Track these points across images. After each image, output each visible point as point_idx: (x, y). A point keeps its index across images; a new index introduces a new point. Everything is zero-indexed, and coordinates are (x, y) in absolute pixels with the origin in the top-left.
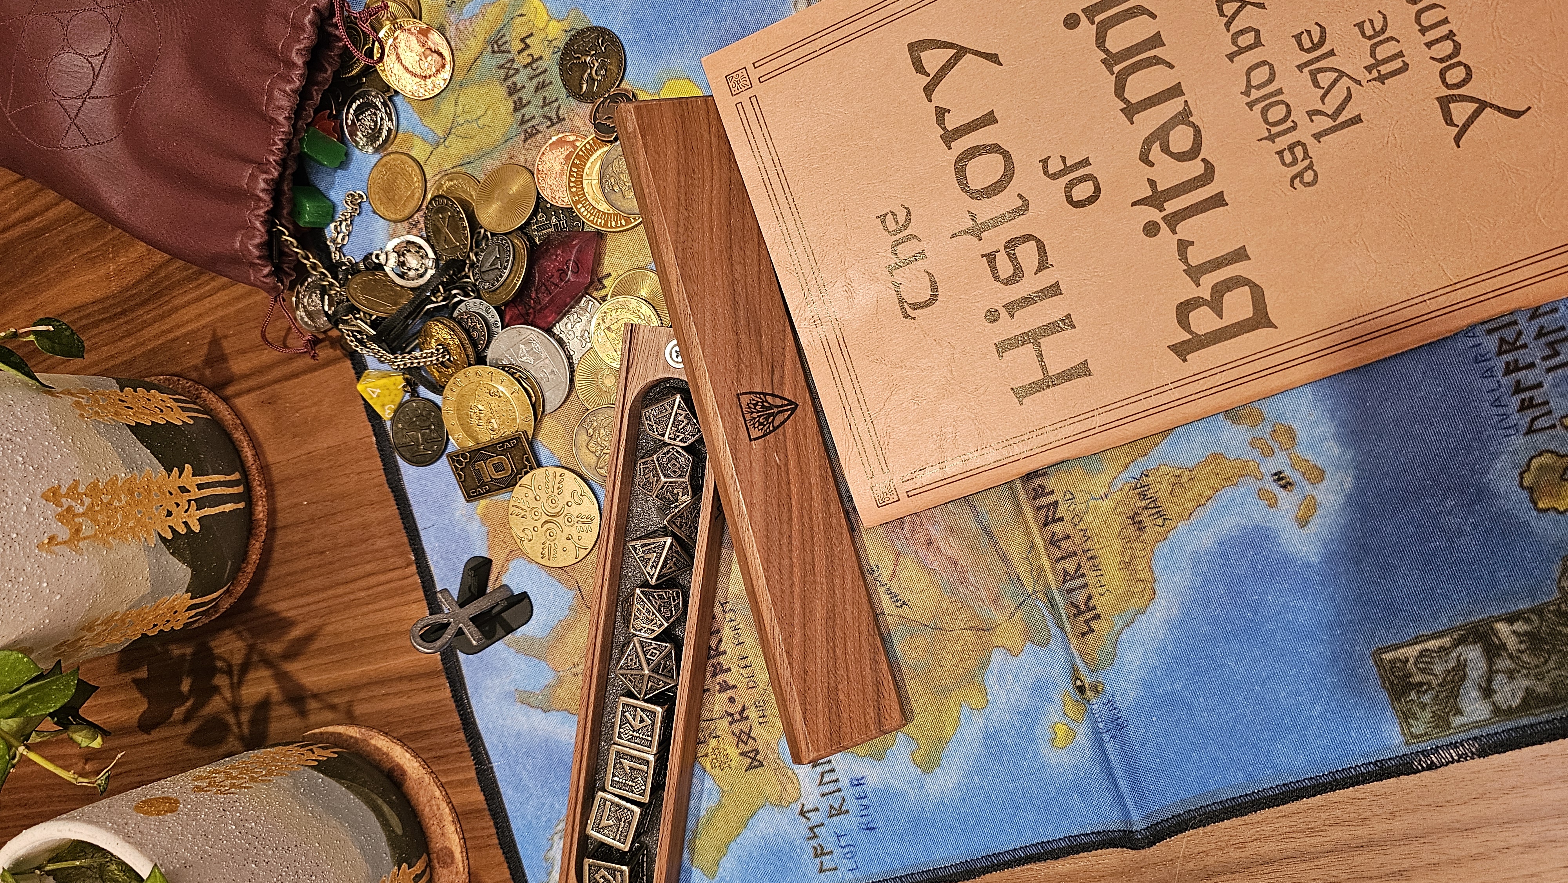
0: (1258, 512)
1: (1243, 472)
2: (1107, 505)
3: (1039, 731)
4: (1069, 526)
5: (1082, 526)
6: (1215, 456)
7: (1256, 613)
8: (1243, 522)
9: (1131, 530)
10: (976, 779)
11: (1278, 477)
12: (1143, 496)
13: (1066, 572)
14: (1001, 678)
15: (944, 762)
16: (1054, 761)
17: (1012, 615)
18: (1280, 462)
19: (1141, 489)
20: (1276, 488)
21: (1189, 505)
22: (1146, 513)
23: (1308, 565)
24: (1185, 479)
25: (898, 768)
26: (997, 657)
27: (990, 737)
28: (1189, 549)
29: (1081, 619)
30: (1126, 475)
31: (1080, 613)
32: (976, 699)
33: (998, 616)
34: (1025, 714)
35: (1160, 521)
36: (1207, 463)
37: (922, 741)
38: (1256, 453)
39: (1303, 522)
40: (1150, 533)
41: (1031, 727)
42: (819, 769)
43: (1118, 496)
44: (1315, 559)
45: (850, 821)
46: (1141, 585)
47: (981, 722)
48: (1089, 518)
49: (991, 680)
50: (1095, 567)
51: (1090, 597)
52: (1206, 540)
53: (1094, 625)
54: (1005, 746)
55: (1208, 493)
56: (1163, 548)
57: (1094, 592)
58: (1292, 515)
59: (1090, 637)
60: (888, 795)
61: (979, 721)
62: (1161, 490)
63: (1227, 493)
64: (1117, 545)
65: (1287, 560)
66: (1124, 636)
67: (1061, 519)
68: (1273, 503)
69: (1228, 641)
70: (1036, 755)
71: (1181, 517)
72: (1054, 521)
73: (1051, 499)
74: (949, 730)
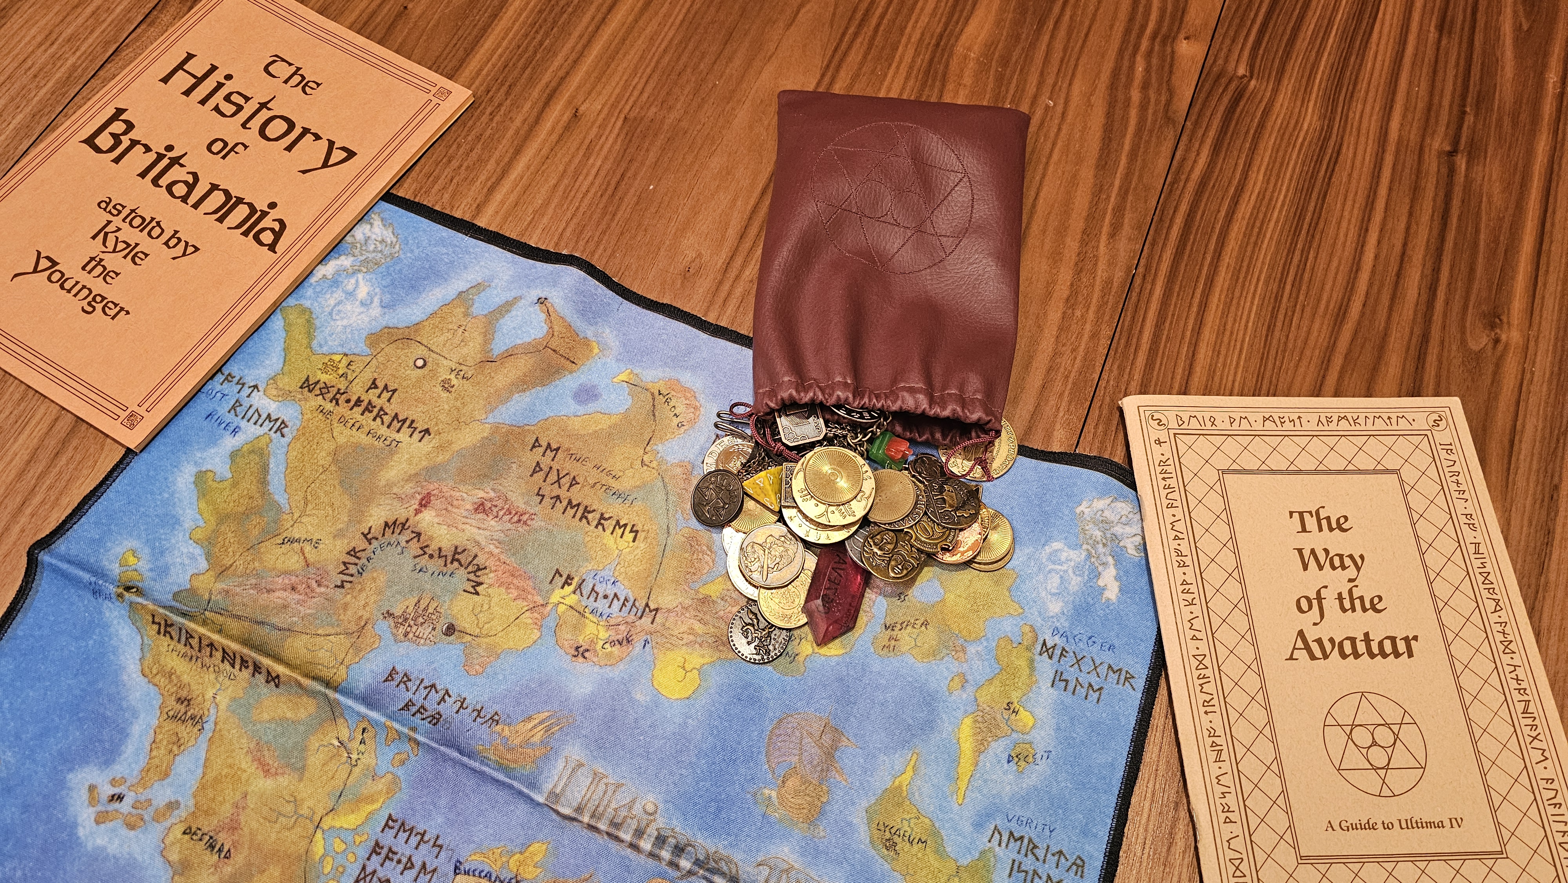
0: (119, 769)
1: (143, 782)
2: (209, 694)
3: (147, 550)
4: (217, 662)
5: (211, 669)
6: (167, 775)
7: (79, 719)
8: (122, 757)
9: (184, 694)
10: (166, 495)
11: (120, 798)
12: (192, 718)
13: (192, 637)
14: (192, 558)
15: (192, 486)
16: (125, 543)
17: (210, 594)
18: (125, 807)
19: (197, 720)
20: (117, 790)
21: (160, 737)
22: (183, 711)
23: (71, 770)
24: (175, 748)
25: (217, 460)
26: (204, 565)
27: (173, 522)
28: (142, 716)
29: (163, 622)
30: (213, 719)
31: (166, 625)
32: (199, 534)
33: (219, 586)
34: (163, 552)
35: (171, 713)
36: (169, 767)
37: (215, 485)
38: (143, 798)
39: (92, 788)
40: (172, 702)
41: (153, 549)
42: (264, 417)
43: (207, 704)
44: (70, 776)
46: (155, 671)
47: (186, 525)
48: (212, 676)
49: (198, 551)
50: (184, 655)
51: (171, 638)
52: (136, 729)
53: (156, 627)
54: (163, 527)
55: (154, 753)
56: (157, 703)
57: (173, 643)
58: (99, 787)
59: (151, 619)
61: (188, 524)
62: (184, 730)
63: (143, 762)
64: (186, 678)
65: (84, 761)
66: (139, 637)
67: (223, 661)
68: (113, 782)
69: (83, 690)
70: (139, 537)
71: (160, 727)
72: (224, 657)
73: (237, 667)
74: (203, 505)
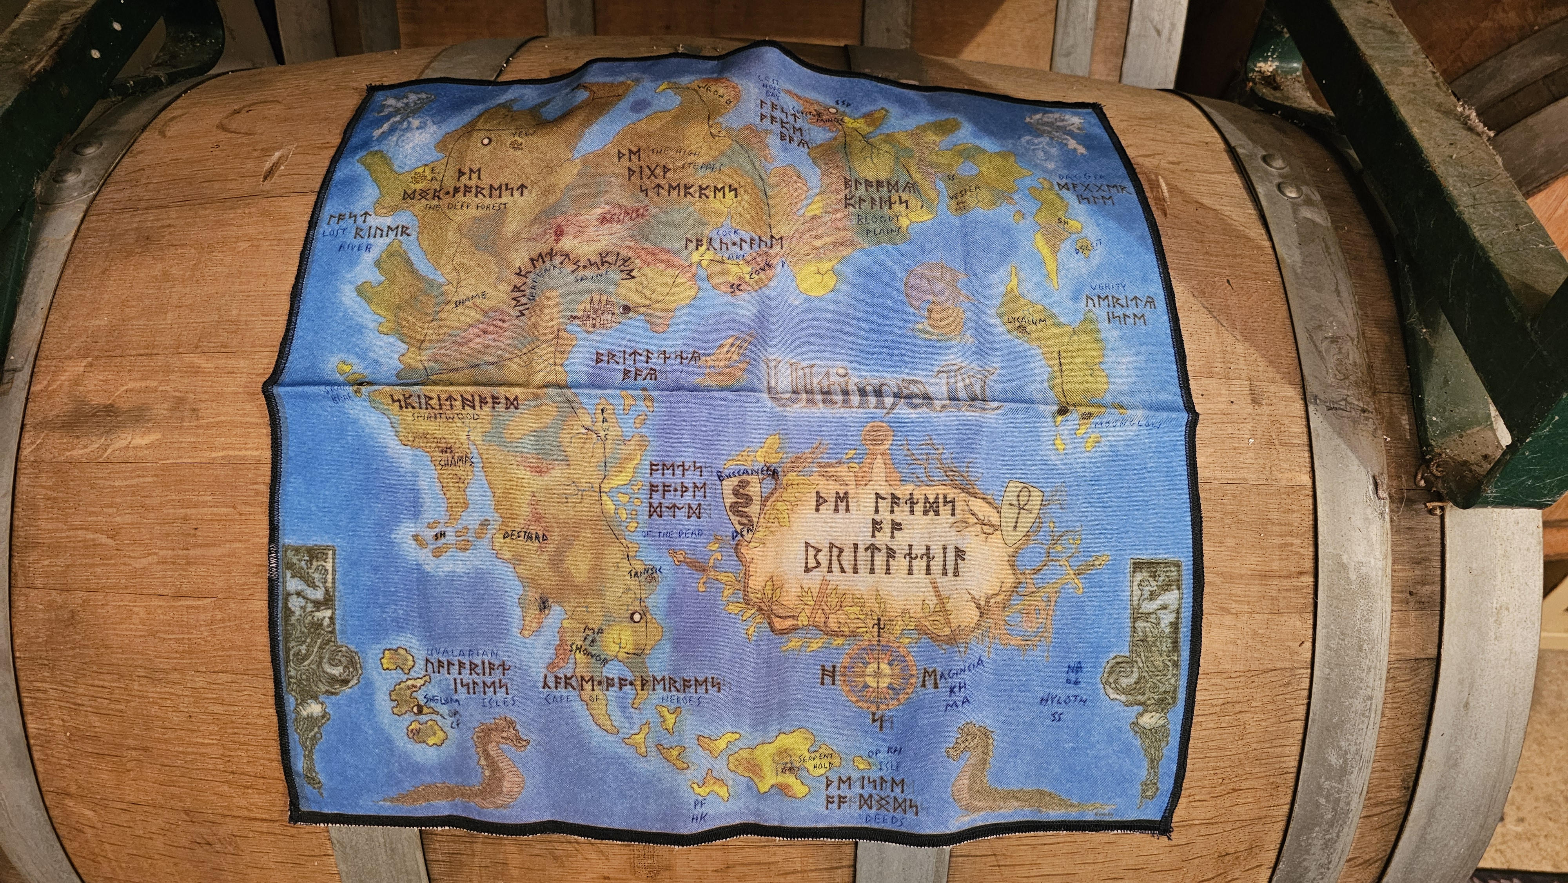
0: (428, 516)
1: (453, 517)
2: (463, 437)
3: (352, 356)
4: (458, 411)
5: (456, 418)
6: (467, 506)
7: (374, 495)
8: (425, 507)
9: (443, 445)
10: (341, 314)
11: (442, 534)
12: (460, 459)
13: (431, 398)
14: (391, 346)
15: (359, 299)
16: (332, 359)
17: (423, 364)
18: (450, 539)
19: (465, 459)
20: (437, 531)
21: (445, 482)
22: (450, 457)
23: (391, 532)
24: (461, 485)
25: (366, 272)
26: (403, 347)
27: (361, 329)
28: (421, 473)
29: (402, 398)
30: (476, 453)
31: (406, 399)
32: (385, 327)
33: (425, 355)
34: (365, 353)
35: (443, 463)
36: (465, 500)
37: (375, 290)
38: (459, 528)
39: (416, 538)
40: (437, 454)
41: (356, 353)
42: (385, 229)
43: (466, 445)
44: (393, 536)
45: (350, 238)
46: (411, 439)
47: (371, 327)
48: (459, 423)
49: (392, 339)
50: (429, 417)
51: (413, 408)
52: (423, 484)
53: (397, 405)
54: (353, 336)
55: (448, 495)
56: (427, 459)
57: (416, 411)
58: (421, 533)
59: (390, 400)
60: (353, 262)
61: (372, 325)
62: (460, 470)
63: (444, 505)
64: (438, 434)
65: (397, 521)
66: (386, 419)
67: (463, 408)
68: (430, 526)
69: (364, 474)
70: (340, 351)
71: (440, 475)
72: (463, 403)
73: (477, 406)
74: (374, 307)
